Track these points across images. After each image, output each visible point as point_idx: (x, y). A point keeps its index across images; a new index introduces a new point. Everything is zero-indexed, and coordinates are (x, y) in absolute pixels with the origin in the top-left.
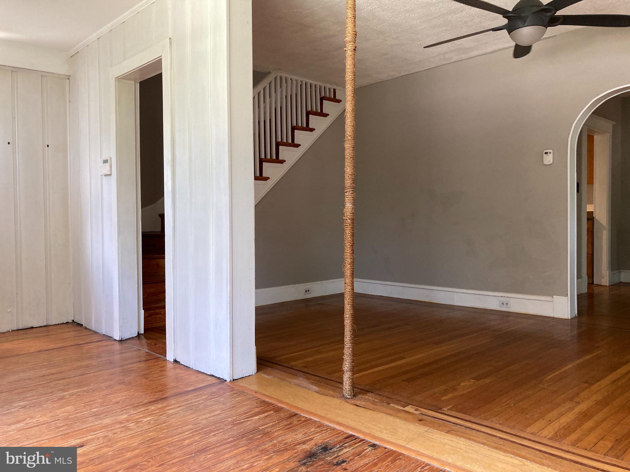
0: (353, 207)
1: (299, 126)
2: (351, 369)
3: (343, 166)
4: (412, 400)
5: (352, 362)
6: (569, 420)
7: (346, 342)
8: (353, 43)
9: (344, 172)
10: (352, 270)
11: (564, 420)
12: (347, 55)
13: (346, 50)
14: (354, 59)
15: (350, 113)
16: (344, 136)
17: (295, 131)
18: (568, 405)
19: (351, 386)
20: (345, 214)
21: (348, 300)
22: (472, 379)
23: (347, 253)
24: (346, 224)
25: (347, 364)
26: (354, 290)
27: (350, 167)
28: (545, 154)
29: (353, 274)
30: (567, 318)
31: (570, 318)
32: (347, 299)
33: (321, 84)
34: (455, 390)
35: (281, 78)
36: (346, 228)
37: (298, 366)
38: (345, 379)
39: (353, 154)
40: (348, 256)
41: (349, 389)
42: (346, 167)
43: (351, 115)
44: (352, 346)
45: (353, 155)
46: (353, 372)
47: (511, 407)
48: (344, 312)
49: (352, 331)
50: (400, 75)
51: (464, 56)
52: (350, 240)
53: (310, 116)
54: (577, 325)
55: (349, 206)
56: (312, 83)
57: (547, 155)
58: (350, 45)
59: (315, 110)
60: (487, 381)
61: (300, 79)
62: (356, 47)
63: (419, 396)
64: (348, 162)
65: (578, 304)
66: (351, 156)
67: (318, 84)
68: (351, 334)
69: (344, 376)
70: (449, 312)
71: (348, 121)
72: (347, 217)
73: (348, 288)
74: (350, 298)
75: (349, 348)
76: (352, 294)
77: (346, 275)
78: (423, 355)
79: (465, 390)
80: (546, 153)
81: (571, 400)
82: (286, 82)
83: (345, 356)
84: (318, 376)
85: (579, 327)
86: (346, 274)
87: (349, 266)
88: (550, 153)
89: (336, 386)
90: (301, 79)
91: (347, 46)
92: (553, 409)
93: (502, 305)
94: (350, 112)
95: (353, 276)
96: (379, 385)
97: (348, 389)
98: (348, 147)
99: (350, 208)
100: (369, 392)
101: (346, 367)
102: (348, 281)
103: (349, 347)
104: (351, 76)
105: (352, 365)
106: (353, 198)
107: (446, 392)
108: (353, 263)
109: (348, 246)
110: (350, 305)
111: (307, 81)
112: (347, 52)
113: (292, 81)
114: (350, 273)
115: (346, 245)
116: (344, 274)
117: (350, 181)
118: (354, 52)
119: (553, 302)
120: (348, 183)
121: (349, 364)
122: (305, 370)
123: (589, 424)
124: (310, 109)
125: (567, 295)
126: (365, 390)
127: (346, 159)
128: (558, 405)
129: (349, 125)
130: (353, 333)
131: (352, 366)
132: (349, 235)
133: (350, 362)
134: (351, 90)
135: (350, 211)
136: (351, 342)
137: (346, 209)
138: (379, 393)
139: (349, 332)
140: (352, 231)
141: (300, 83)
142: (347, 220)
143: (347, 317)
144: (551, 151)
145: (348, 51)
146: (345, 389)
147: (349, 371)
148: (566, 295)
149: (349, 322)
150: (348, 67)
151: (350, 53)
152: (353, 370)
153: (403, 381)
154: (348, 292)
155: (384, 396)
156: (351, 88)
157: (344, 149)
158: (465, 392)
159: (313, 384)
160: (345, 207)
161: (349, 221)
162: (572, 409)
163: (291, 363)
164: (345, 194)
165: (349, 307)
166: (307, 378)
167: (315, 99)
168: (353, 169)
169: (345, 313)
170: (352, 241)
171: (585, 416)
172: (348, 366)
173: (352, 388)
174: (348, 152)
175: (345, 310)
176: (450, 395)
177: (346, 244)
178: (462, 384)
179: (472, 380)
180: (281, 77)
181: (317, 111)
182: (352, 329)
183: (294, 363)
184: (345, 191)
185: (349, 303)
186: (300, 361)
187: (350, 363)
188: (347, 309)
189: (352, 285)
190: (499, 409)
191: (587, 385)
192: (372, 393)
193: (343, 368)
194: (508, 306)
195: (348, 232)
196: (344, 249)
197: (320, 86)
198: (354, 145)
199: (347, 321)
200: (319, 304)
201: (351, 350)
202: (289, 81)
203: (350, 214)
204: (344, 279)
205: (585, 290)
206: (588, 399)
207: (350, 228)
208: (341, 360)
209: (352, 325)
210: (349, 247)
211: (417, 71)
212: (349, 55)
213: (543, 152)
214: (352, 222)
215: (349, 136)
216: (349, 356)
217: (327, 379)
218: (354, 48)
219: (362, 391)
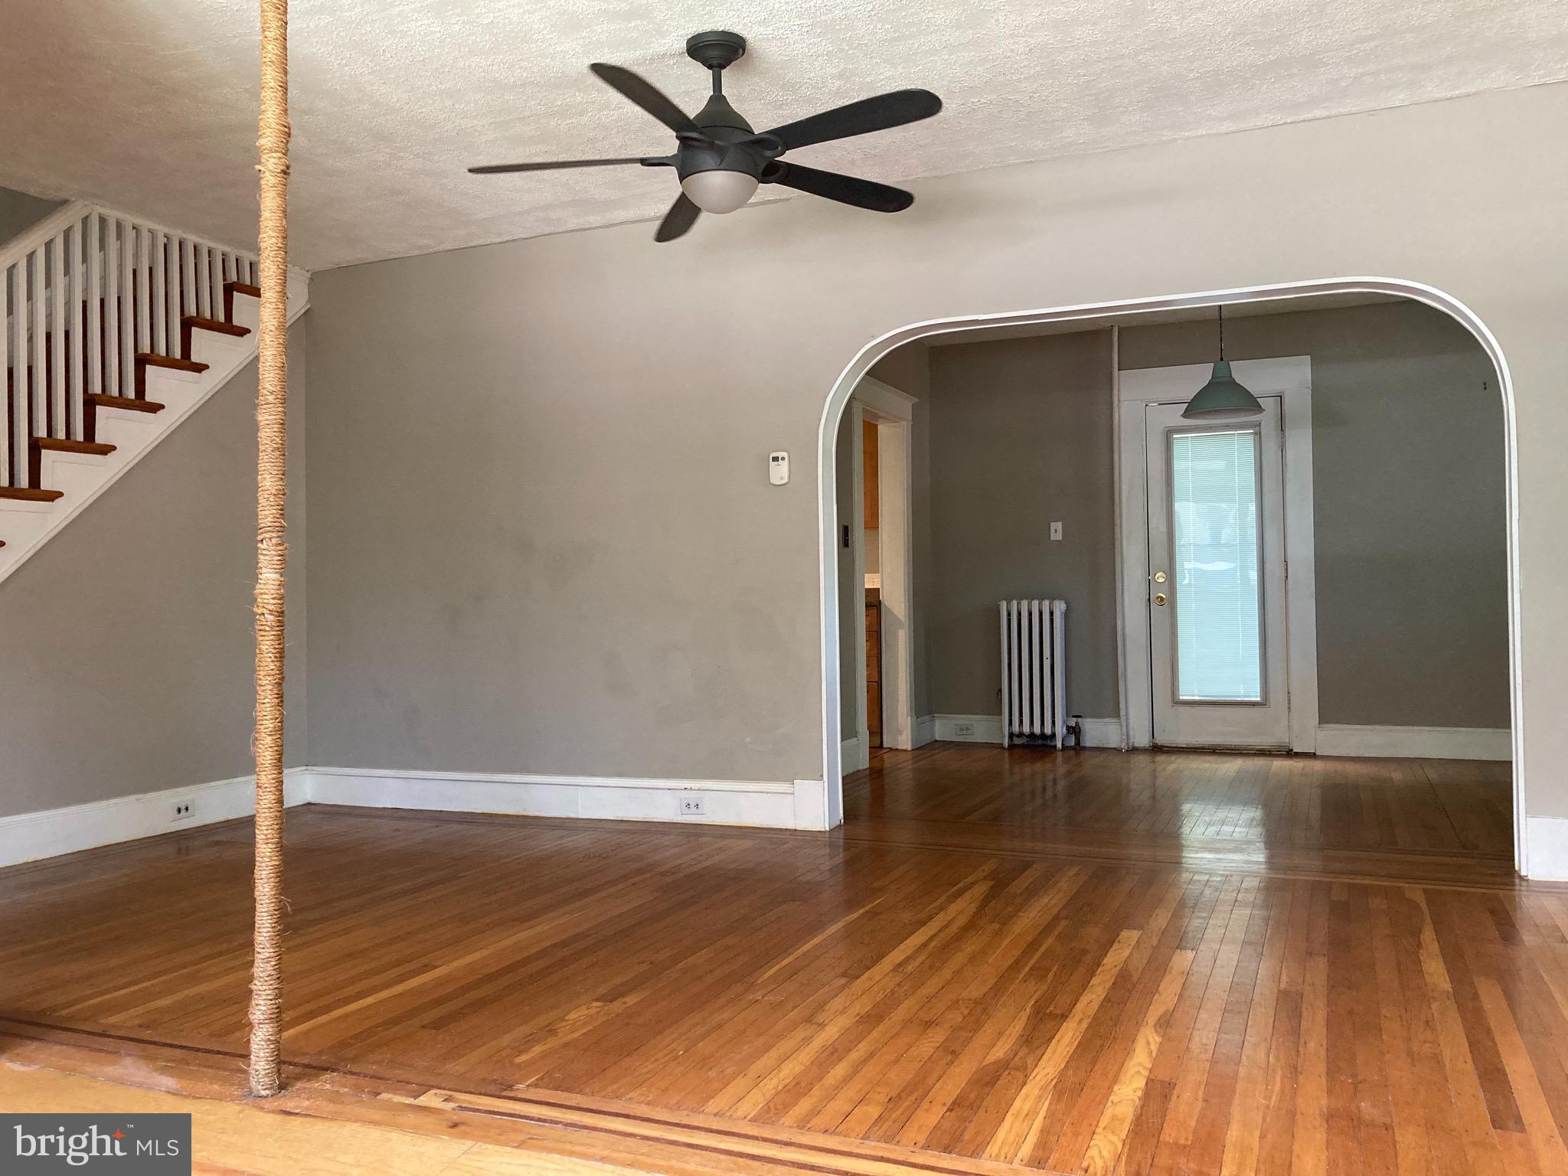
0: (282, 579)
1: (158, 355)
2: (272, 1016)
3: (254, 471)
4: (441, 1074)
5: (277, 997)
6: (797, 1070)
7: (260, 944)
8: (280, 155)
9: (254, 487)
10: (277, 751)
11: (790, 1070)
12: (263, 182)
13: (260, 171)
14: (283, 195)
15: (271, 333)
16: (256, 393)
17: (148, 367)
18: (800, 1034)
19: (272, 1061)
20: (259, 600)
21: (265, 832)
22: (597, 1000)
23: (264, 703)
24: (262, 625)
25: (262, 1002)
26: (283, 802)
27: (271, 474)
28: (773, 461)
29: (279, 760)
30: (823, 830)
31: (827, 829)
32: (264, 828)
33: (227, 249)
34: (552, 1032)
35: (103, 221)
36: (262, 636)
37: (126, 1025)
38: (254, 1047)
39: (281, 440)
40: (265, 714)
41: (268, 1071)
42: (262, 474)
43: (274, 340)
44: (276, 954)
45: (282, 444)
46: (278, 1022)
47: (677, 1058)
48: (255, 865)
49: (276, 913)
50: (440, 248)
51: (594, 220)
52: (272, 670)
53: (194, 330)
54: (844, 843)
55: (269, 577)
56: (200, 244)
57: (776, 463)
58: (273, 160)
59: (208, 315)
60: (631, 1000)
61: (161, 230)
62: (288, 167)
63: (461, 1060)
64: (266, 462)
65: (844, 797)
66: (275, 446)
67: (220, 248)
68: (275, 920)
69: (254, 1037)
70: (562, 837)
71: (268, 353)
72: (263, 607)
73: (268, 799)
74: (273, 824)
75: (267, 960)
76: (278, 814)
77: (262, 764)
78: (485, 952)
79: (577, 1030)
80: (775, 459)
81: (809, 1020)
82: (119, 235)
83: (257, 982)
84: (182, 1047)
85: (847, 848)
86: (260, 760)
87: (269, 738)
88: (783, 459)
89: (234, 1067)
90: (167, 230)
91: (263, 161)
92: (768, 1048)
93: (686, 810)
94: (271, 331)
95: (280, 764)
96: (356, 1046)
97: (263, 1073)
98: (267, 422)
99: (274, 582)
100: (326, 1069)
101: (258, 1013)
102: (267, 777)
103: (268, 958)
104: (274, 240)
105: (275, 1004)
106: (280, 555)
107: (528, 1042)
108: (280, 730)
109: (267, 684)
110: (272, 843)
111: (184, 236)
112: (263, 176)
113: (137, 232)
114: (271, 760)
115: (260, 682)
116: (255, 761)
117: (274, 511)
118: (283, 178)
119: (792, 794)
120: (266, 516)
121: (269, 1002)
122: (146, 1034)
123: (839, 1071)
124: (193, 313)
125: (822, 776)
126: (314, 1068)
127: (261, 454)
128: (780, 1037)
129: (269, 364)
130: (279, 918)
131: (277, 1008)
132: (270, 655)
133: (270, 997)
134: (274, 274)
135: (273, 592)
136: (275, 942)
137: (262, 586)
138: (353, 1070)
139: (269, 917)
140: (279, 644)
141: (161, 240)
142: (263, 614)
143: (263, 876)
144: (785, 454)
145: (267, 174)
146: (253, 1072)
147: (266, 1021)
148: (819, 778)
149: (267, 890)
150: (266, 214)
151: (272, 178)
152: (277, 1017)
153: (423, 1027)
154: (266, 810)
155: (365, 1076)
156: (274, 268)
157: (255, 427)
158: (576, 1035)
159: (163, 1070)
160: (260, 581)
161: (271, 618)
162: (807, 1041)
163: (103, 1021)
164: (260, 545)
165: (270, 850)
166: (149, 1058)
167: (211, 287)
168: (282, 479)
169: (256, 867)
170: (279, 670)
171: (834, 1054)
172: (263, 1008)
173: (274, 1067)
174: (265, 434)
175: (257, 859)
176: (538, 1049)
177: (260, 679)
178: (572, 1016)
179: (595, 1004)
180: (103, 218)
181: (215, 319)
182: (276, 908)
183: (114, 1019)
184: (259, 538)
185: (267, 839)
186: (132, 1012)
187: (271, 1000)
188: (262, 855)
189: (278, 790)
190: (651, 1067)
191: (843, 981)
192: (333, 1071)
193: (251, 1016)
194: (699, 811)
195: (267, 646)
196: (256, 692)
197: (223, 255)
198: (283, 418)
199: (263, 887)
200: (217, 843)
201: (273, 963)
202: (130, 236)
203: (273, 599)
204: (254, 777)
205: (863, 762)
206: (842, 1013)
207: (272, 637)
208: (245, 996)
209: (276, 898)
210: (270, 687)
211: (480, 242)
212: (270, 185)
213: (769, 456)
214: (279, 621)
215: (268, 394)
216: (266, 981)
217: (208, 1051)
218: (282, 168)
219: (307, 1070)
